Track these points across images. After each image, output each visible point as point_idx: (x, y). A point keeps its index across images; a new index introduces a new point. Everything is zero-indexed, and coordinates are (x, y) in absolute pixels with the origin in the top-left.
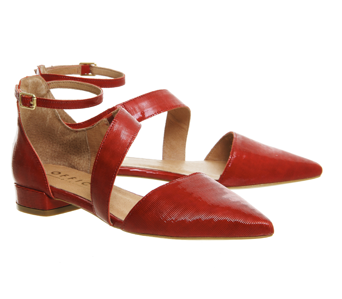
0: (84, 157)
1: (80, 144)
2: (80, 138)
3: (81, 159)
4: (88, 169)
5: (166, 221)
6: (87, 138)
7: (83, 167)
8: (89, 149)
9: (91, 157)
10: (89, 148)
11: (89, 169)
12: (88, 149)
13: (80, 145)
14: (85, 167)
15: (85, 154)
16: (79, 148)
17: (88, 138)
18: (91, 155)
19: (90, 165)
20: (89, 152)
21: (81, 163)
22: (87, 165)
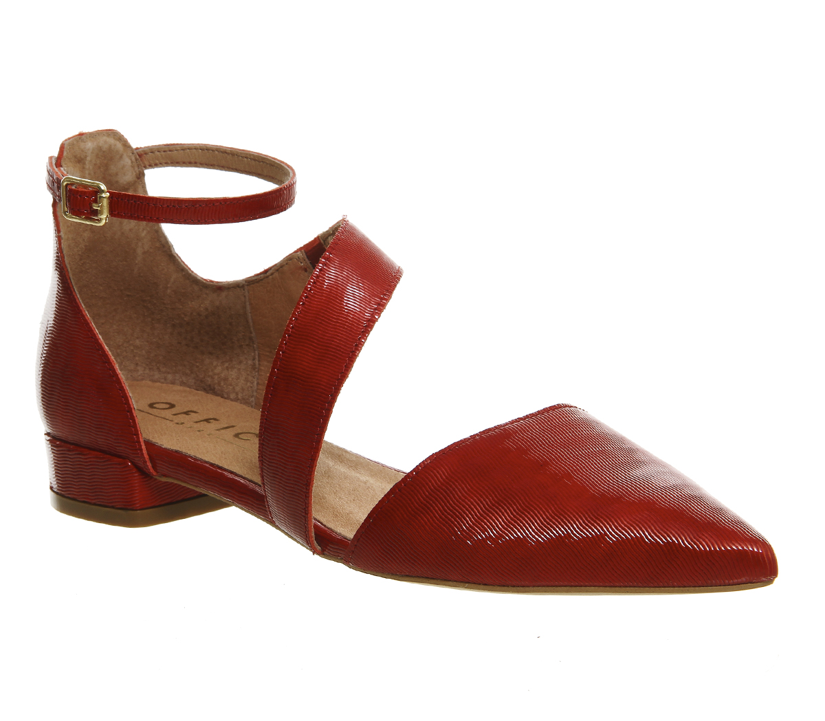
0: (241, 362)
1: (231, 324)
2: (230, 308)
3: (233, 368)
4: (252, 396)
5: (472, 540)
6: (248, 307)
7: (238, 389)
8: (254, 339)
9: (259, 361)
10: (254, 334)
11: (255, 394)
12: (251, 338)
13: (228, 326)
14: (243, 389)
15: (243, 353)
16: (226, 337)
17: (252, 308)
18: (259, 356)
19: (258, 384)
20: (254, 347)
21: (230, 379)
22: (249, 384)
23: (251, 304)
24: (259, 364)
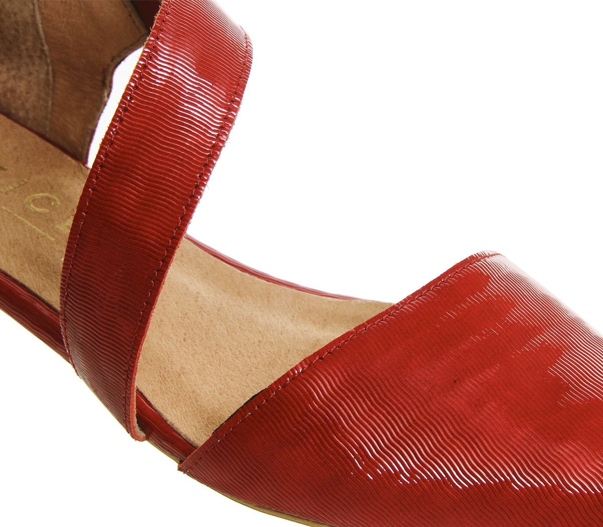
0: (30, 74)
1: (16, 30)
2: (15, 14)
3: (21, 78)
4: (46, 119)
5: (375, 474)
6: (38, 17)
7: (28, 105)
8: (47, 53)
9: (54, 77)
10: (46, 48)
11: (49, 116)
12: (43, 51)
13: (13, 32)
14: (34, 107)
15: (34, 64)
16: (11, 43)
17: (43, 18)
18: (53, 71)
19: (53, 104)
20: (46, 61)
21: (18, 92)
22: (41, 102)
23: (42, 14)
24: (54, 81)
